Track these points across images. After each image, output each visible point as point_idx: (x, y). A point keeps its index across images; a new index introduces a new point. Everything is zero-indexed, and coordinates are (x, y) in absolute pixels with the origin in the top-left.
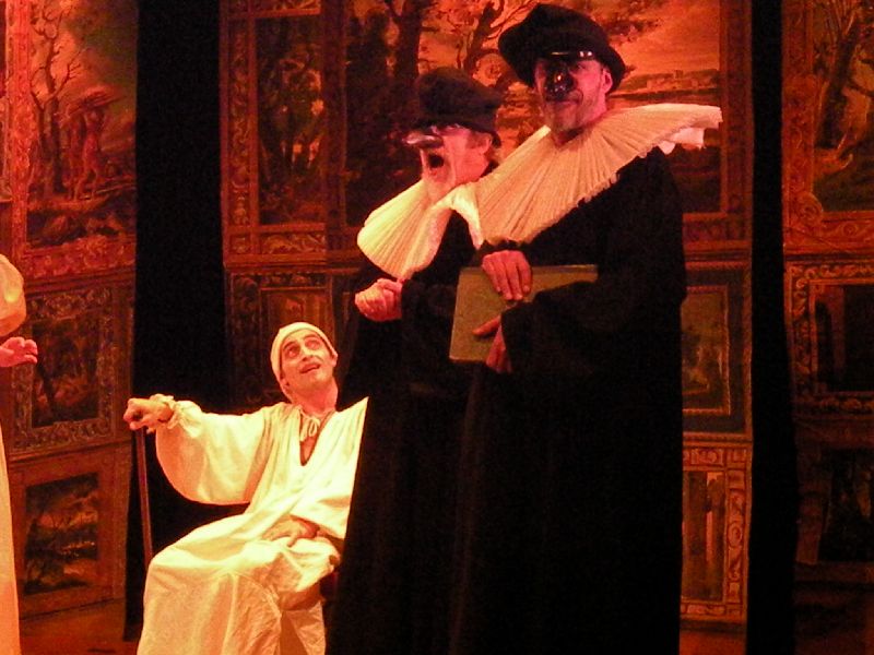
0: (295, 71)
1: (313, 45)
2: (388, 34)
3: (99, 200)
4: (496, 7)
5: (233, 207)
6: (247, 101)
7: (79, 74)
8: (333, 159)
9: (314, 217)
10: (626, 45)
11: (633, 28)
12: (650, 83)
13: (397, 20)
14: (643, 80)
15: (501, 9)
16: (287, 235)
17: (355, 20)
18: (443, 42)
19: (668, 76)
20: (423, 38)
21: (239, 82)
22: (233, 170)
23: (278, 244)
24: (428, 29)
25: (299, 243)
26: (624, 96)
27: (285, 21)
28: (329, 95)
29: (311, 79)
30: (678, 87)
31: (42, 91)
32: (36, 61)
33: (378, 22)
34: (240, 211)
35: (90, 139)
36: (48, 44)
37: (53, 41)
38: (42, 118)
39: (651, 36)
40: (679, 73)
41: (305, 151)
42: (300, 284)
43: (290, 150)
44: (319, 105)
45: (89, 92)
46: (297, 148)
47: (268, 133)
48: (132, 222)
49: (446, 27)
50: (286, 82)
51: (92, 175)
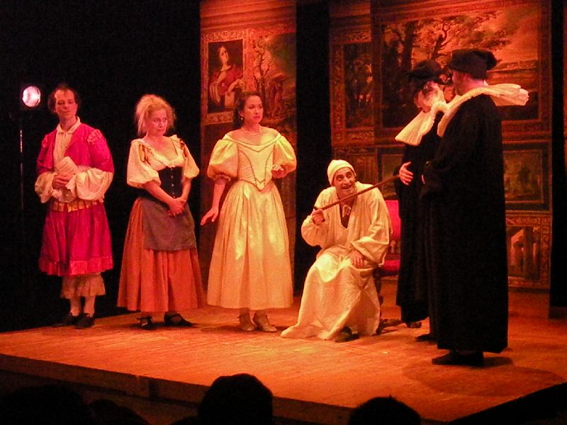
0: (360, 66)
1: (368, 55)
2: (399, 49)
3: (281, 119)
4: (443, 36)
5: (335, 122)
6: (341, 78)
7: (273, 68)
8: (376, 101)
9: (369, 125)
10: (498, 51)
11: (501, 44)
12: (508, 66)
13: (403, 43)
14: (506, 65)
15: (446, 37)
16: (357, 132)
17: (385, 43)
18: (422, 51)
19: (516, 63)
20: (413, 50)
21: (337, 70)
22: (335, 107)
23: (354, 136)
24: (415, 46)
25: (362, 135)
26: (497, 72)
27: (355, 45)
28: (374, 74)
29: (367, 68)
30: (521, 68)
31: (258, 75)
32: (255, 63)
33: (395, 44)
34: (338, 123)
35: (277, 94)
36: (260, 56)
37: (262, 55)
38: (258, 85)
39: (509, 47)
40: (521, 62)
41: (365, 97)
42: (363, 153)
43: (358, 98)
44: (370, 79)
45: (277, 75)
46: (361, 97)
47: (350, 92)
48: (295, 127)
49: (423, 45)
50: (356, 69)
51: (279, 109)
